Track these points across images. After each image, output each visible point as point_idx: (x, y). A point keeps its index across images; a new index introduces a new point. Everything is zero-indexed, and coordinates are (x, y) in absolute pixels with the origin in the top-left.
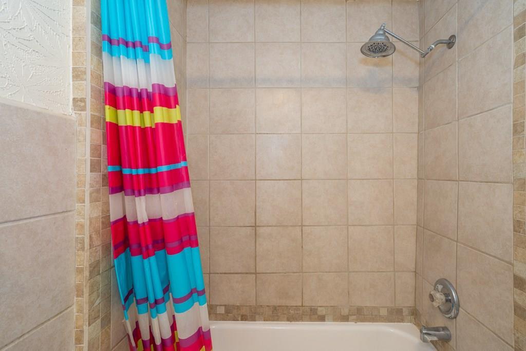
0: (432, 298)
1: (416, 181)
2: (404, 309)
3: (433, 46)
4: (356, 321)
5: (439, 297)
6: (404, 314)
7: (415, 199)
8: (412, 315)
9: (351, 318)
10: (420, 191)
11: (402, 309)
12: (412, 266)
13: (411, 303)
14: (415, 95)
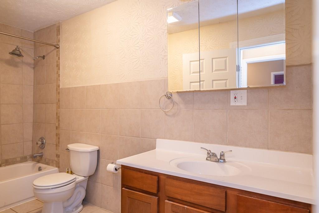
0: (37, 144)
1: (33, 105)
2: (28, 156)
3: (37, 58)
4: (5, 166)
5: (40, 143)
6: (27, 158)
7: (32, 112)
8: (31, 158)
9: (2, 165)
10: (34, 109)
11: (26, 157)
12: (31, 139)
13: (30, 153)
14: (33, 71)
